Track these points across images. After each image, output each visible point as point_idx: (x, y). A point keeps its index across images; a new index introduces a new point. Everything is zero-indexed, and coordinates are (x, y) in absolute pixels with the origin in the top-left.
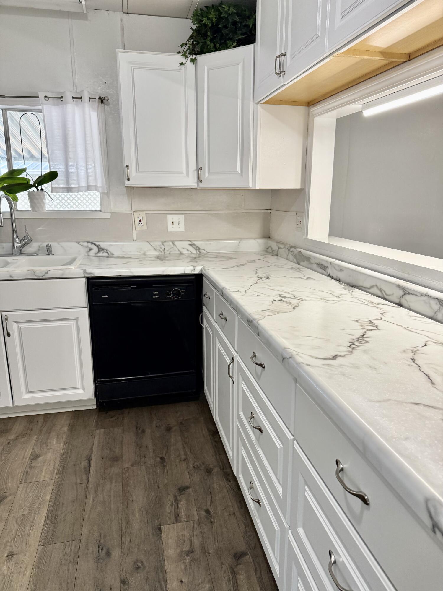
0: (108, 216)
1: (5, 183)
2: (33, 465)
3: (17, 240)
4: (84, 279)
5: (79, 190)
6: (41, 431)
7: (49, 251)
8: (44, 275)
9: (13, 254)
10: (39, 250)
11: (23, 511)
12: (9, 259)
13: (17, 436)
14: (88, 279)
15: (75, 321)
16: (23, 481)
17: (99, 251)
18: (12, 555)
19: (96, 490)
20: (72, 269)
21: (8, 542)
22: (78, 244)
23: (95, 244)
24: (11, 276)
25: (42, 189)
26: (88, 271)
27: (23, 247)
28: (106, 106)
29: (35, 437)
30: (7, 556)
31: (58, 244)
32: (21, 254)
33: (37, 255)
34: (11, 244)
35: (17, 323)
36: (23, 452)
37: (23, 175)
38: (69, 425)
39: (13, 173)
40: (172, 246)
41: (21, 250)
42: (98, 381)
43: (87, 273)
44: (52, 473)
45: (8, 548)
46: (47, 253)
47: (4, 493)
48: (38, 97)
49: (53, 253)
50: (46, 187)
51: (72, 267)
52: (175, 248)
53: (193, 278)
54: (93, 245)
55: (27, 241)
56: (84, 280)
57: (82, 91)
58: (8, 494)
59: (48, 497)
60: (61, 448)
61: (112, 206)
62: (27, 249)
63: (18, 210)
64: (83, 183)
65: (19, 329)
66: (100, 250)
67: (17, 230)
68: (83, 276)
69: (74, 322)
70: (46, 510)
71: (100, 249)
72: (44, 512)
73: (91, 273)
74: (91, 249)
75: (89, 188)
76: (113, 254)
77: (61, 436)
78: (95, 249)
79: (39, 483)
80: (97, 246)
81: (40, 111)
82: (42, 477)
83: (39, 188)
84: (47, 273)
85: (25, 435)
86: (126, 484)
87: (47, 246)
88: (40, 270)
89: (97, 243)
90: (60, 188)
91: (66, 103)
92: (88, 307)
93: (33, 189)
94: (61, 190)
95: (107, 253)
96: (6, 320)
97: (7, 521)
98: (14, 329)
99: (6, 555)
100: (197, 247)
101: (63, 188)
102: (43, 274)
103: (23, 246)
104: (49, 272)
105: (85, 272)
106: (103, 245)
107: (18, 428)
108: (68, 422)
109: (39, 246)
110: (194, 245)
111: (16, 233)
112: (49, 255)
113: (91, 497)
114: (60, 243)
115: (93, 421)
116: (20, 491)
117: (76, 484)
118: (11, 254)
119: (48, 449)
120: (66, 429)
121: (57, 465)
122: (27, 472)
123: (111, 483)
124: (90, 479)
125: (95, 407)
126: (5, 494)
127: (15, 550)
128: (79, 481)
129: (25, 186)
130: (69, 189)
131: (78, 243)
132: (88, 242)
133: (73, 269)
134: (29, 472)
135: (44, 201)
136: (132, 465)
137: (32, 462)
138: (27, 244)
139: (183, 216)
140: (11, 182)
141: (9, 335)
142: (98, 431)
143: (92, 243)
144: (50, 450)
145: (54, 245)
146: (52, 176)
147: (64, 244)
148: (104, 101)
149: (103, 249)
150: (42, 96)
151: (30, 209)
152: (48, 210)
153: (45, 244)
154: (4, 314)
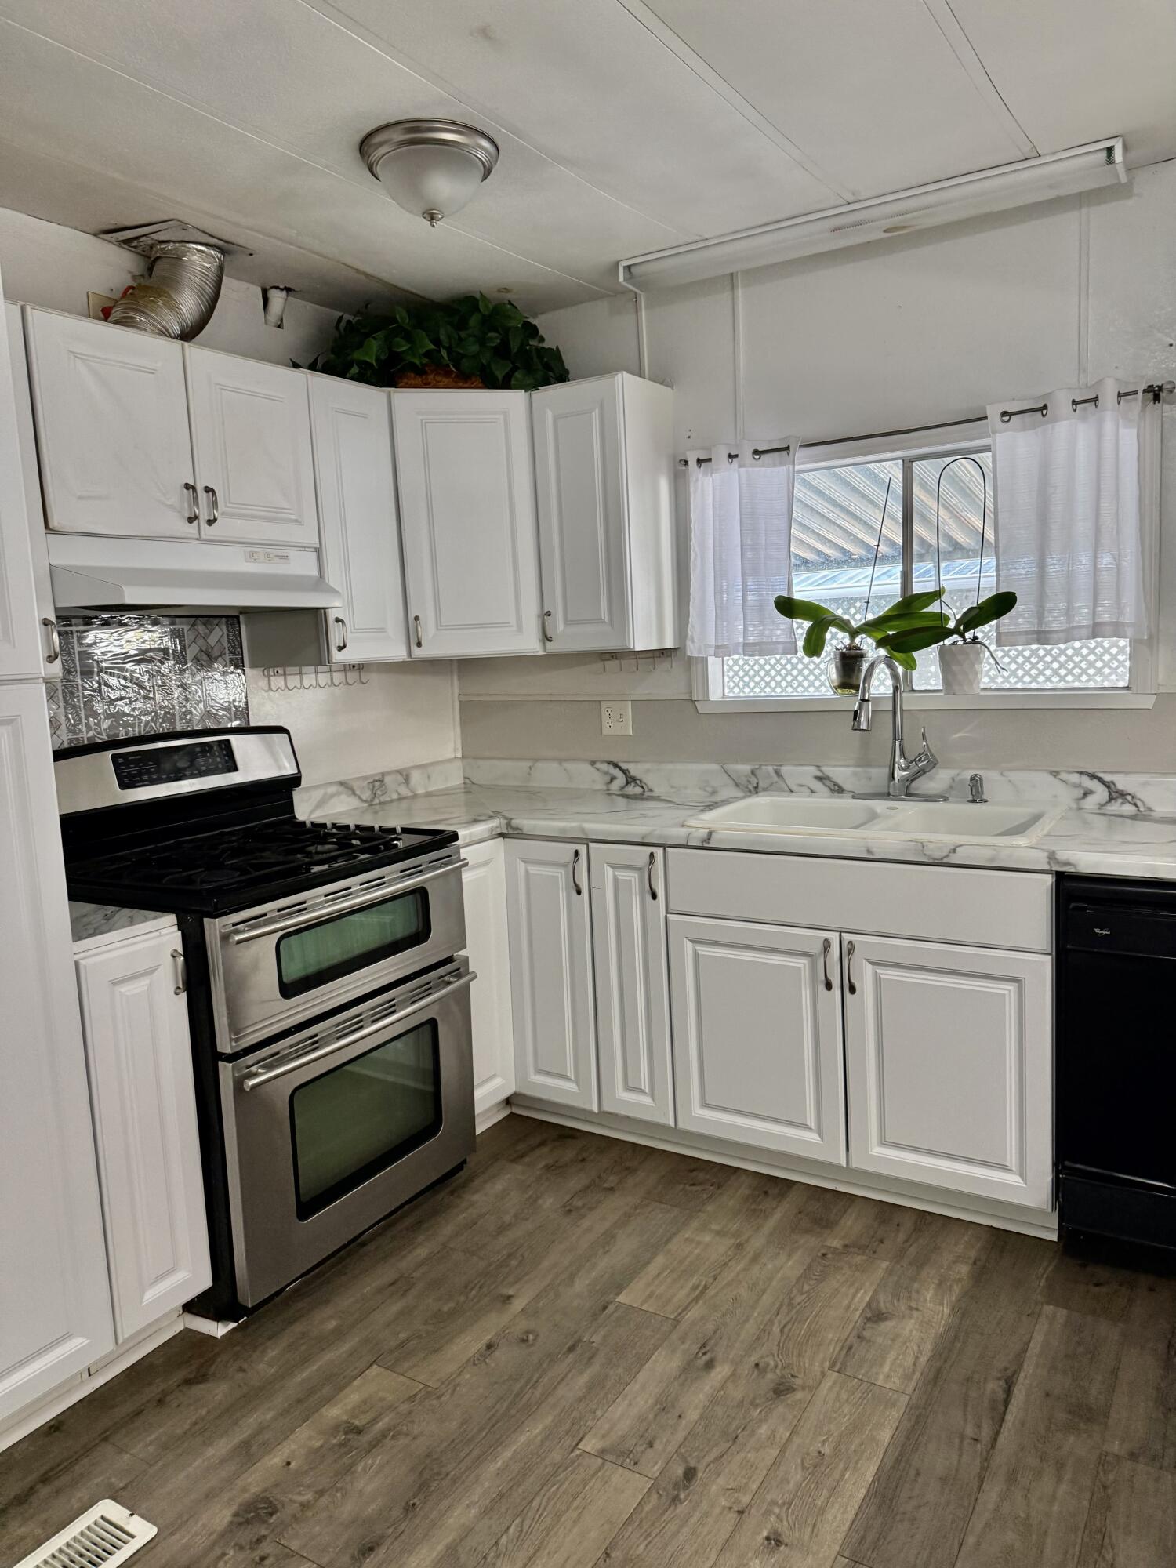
0: (1148, 702)
1: (891, 629)
2: (867, 1334)
3: (902, 761)
4: (1050, 876)
5: (1068, 636)
6: (902, 1253)
7: (976, 792)
8: (947, 856)
9: (889, 794)
10: (951, 787)
11: (823, 1443)
12: (880, 806)
13: (846, 1246)
14: (1061, 878)
15: (1016, 984)
16: (836, 1369)
17: (1111, 799)
18: (778, 1543)
19: (1012, 1478)
20: (1019, 847)
21: (774, 1503)
22: (1055, 776)
23: (1100, 780)
24: (869, 851)
25: (975, 638)
26: (1063, 855)
27: (912, 781)
28: (1166, 407)
29: (885, 1265)
30: (768, 1539)
31: (1002, 774)
32: (908, 795)
33: (946, 799)
34: (886, 771)
35: (873, 963)
36: (852, 1290)
37: (934, 607)
38: (975, 1263)
39: (910, 604)
41: (908, 787)
42: (1065, 1167)
43: (1058, 862)
44: (907, 1377)
45: (773, 1518)
46: (971, 798)
47: (792, 1376)
48: (986, 418)
49: (985, 797)
50: (985, 632)
51: (1020, 841)
54: (1095, 781)
55: (924, 765)
56: (1049, 880)
57: (1100, 382)
58: (798, 1381)
59: (885, 1436)
60: (942, 1319)
61: (1161, 677)
62: (924, 785)
63: (913, 690)
64: (1082, 617)
65: (878, 980)
66: (1114, 795)
67: (904, 738)
68: (1046, 868)
69: (1012, 987)
70: (873, 1468)
71: (1116, 794)
72: (870, 1471)
73: (1068, 864)
74: (1087, 793)
75: (1096, 631)
76: (1150, 809)
77: (948, 1284)
78: (1101, 794)
79: (871, 1388)
80: (1107, 785)
81: (986, 449)
82: (881, 1377)
83: (968, 635)
84: (954, 851)
85: (862, 1249)
86: (1102, 1501)
87: (973, 779)
88: (940, 841)
89: (1107, 778)
90: (1020, 633)
91: (1055, 420)
92: (1054, 953)
93: (955, 637)
94: (1022, 638)
95: (1135, 805)
96: (850, 951)
97: (783, 1450)
98: (865, 976)
99: (765, 1534)
101: (1027, 633)
102: (944, 854)
103: (913, 778)
104: (958, 849)
105: (1052, 857)
106: (1122, 782)
107: (852, 1224)
108: (973, 1254)
109: (954, 779)
111: (901, 745)
112: (974, 801)
113: (992, 1493)
114: (1006, 773)
115: (1042, 1273)
116: (826, 1384)
117: (962, 1437)
118: (886, 795)
119: (911, 1308)
120: (964, 1269)
121: (923, 1360)
122: (850, 1348)
123: (1059, 1480)
124: (1001, 1440)
125: (1055, 1238)
126: (793, 1379)
127: (784, 1529)
128: (970, 1431)
129: (936, 632)
130: (1042, 637)
131: (1055, 774)
132: (1081, 773)
133: (1024, 848)
134: (854, 1348)
135: (976, 666)
136: (1133, 1456)
137: (868, 1325)
138: (924, 773)
140: (904, 625)
141: (852, 990)
142: (1048, 1309)
143: (1093, 776)
144: (915, 1314)
145: (992, 779)
146: (1002, 604)
147: (1014, 776)
148: (1163, 395)
149: (1122, 794)
150: (994, 412)
151: (941, 688)
152: (985, 689)
153: (968, 774)
154: (847, 937)
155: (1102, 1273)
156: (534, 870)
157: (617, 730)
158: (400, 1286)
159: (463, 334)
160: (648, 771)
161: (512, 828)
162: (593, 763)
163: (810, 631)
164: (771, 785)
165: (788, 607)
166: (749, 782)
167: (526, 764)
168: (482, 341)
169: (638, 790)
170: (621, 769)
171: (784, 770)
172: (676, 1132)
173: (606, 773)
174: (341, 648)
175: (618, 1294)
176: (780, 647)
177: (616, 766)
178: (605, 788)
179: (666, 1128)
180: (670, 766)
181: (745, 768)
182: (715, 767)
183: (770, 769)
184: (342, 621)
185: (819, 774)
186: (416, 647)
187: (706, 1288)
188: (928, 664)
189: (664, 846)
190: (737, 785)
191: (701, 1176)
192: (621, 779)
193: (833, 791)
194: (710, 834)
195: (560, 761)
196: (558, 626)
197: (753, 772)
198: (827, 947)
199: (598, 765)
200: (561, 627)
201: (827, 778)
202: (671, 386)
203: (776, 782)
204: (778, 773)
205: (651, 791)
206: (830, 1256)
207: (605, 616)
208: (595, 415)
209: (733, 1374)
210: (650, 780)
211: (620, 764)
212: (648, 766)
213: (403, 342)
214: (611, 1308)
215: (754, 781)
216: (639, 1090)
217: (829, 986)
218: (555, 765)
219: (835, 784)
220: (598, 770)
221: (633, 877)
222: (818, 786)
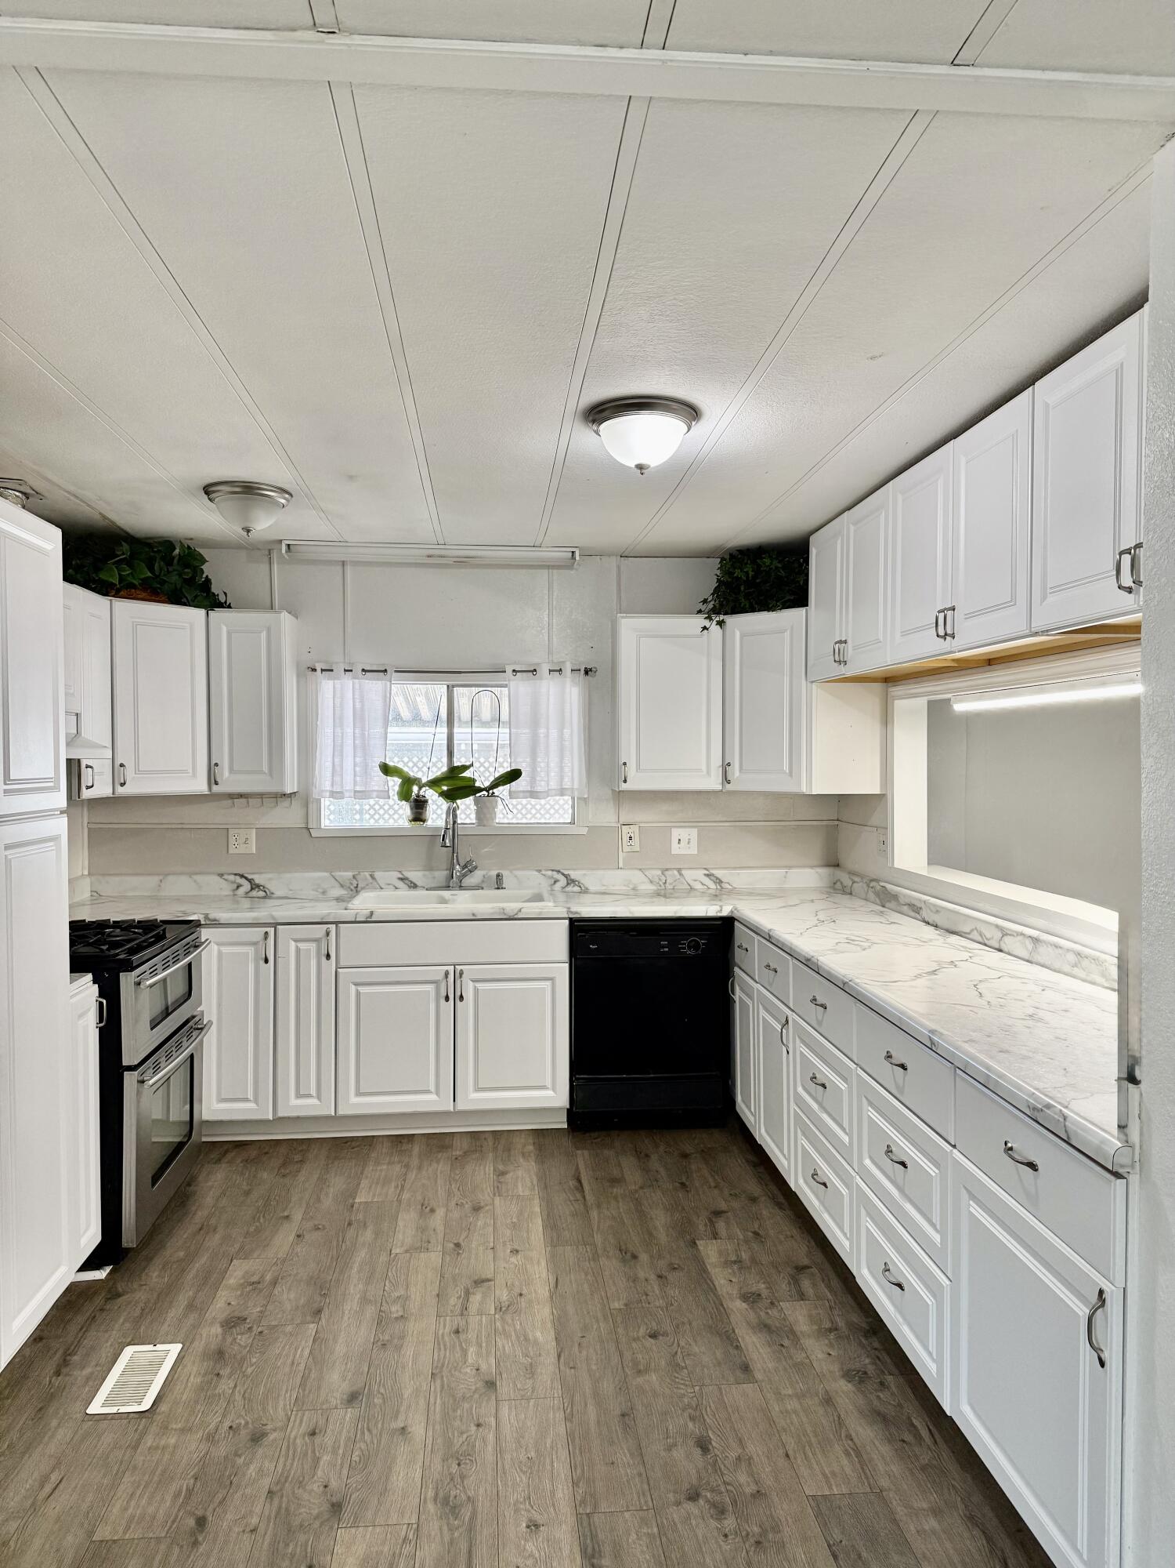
0: (584, 831)
1: (444, 786)
2: (502, 1180)
3: (458, 867)
4: (566, 920)
5: (547, 794)
7: (499, 884)
8: (517, 914)
9: (449, 887)
10: (483, 881)
11: (511, 1219)
12: (444, 893)
13: (465, 1153)
14: (572, 921)
15: (552, 981)
16: (497, 1195)
18: (517, 1251)
19: (599, 1207)
24: (473, 915)
25: (493, 793)
26: (574, 909)
27: (462, 878)
28: (591, 679)
29: (491, 1154)
31: (511, 872)
32: (460, 887)
33: (482, 889)
34: (448, 873)
35: (473, 981)
36: (482, 1168)
37: (467, 774)
38: (533, 1144)
39: (454, 772)
40: (678, 877)
41: (460, 882)
42: (576, 1079)
43: (572, 912)
46: (496, 887)
48: (504, 672)
49: (504, 886)
50: (502, 790)
51: (544, 904)
52: (682, 879)
53: (719, 923)
54: (562, 875)
55: (469, 868)
56: (567, 922)
57: (564, 662)
58: (482, 1204)
59: (537, 1209)
61: (590, 816)
62: (470, 880)
64: (553, 785)
65: (476, 990)
67: (459, 852)
68: (567, 916)
69: (549, 983)
70: (540, 1221)
71: (571, 881)
73: (576, 913)
74: (557, 882)
75: (562, 792)
76: (587, 889)
77: (527, 1155)
78: (565, 882)
79: (519, 1197)
80: (566, 876)
81: (506, 686)
82: (520, 1192)
83: (491, 792)
84: (520, 911)
85: (474, 1152)
86: (638, 1203)
87: (496, 875)
88: (507, 907)
90: (521, 792)
91: (541, 679)
92: (568, 961)
93: (484, 794)
94: (521, 795)
95: (580, 887)
96: (460, 976)
97: (495, 1226)
98: (469, 989)
100: (717, 878)
101: (523, 792)
105: (569, 911)
106: (573, 875)
107: (463, 1144)
108: (531, 1141)
109: (484, 876)
110: (713, 875)
111: (457, 856)
112: (498, 888)
113: (594, 1214)
114: (514, 872)
115: (566, 1142)
116: (497, 1201)
117: (570, 1200)
118: (447, 887)
119: (516, 1167)
120: (531, 1148)
121: (535, 1182)
122: (498, 1187)
123: (618, 1202)
124: (587, 1197)
125: (565, 1125)
127: (517, 1248)
128: (572, 1198)
129: (470, 789)
130: (533, 794)
131: (539, 871)
132: (553, 871)
133: (548, 907)
134: (500, 1186)
135: (496, 810)
136: (641, 1188)
137: (499, 1177)
138: (469, 873)
139: (696, 830)
140: (452, 783)
141: (461, 998)
142: (579, 1152)
143: (560, 872)
144: (520, 1169)
145: (508, 875)
146: (514, 775)
147: (519, 873)
148: (590, 673)
149: (574, 881)
150: (509, 669)
151: (474, 821)
152: (499, 823)
153: (494, 873)
154: (459, 968)
155: (596, 1134)
156: (225, 949)
157: (242, 849)
158: (204, 1229)
159: (170, 569)
160: (270, 879)
161: (210, 920)
162: (221, 875)
163: (402, 785)
164: (367, 885)
165: (386, 769)
166: (352, 884)
167: (156, 879)
168: (180, 575)
169: (262, 894)
170: (246, 878)
171: (377, 875)
172: (336, 1119)
173: (235, 882)
174: (88, 788)
175: (354, 1199)
176: (375, 794)
177: (242, 876)
178: (232, 893)
179: (332, 1117)
180: (288, 875)
181: (350, 874)
182: (326, 874)
183: (367, 874)
184: (91, 767)
185: (401, 876)
186: (119, 786)
187: (403, 1186)
188: (466, 808)
189: (337, 923)
190: (342, 886)
191: (354, 1144)
192: (247, 886)
193: (410, 887)
194: (372, 913)
195: (190, 874)
196: (224, 773)
197: (354, 877)
198: (447, 974)
199: (226, 877)
200: (226, 774)
201: (407, 879)
202: (297, 618)
203: (371, 883)
204: (372, 876)
205: (273, 893)
206: (460, 1158)
207: (265, 768)
208: (264, 635)
209: (447, 1210)
210: (271, 886)
211: (246, 875)
212: (270, 876)
213: (128, 568)
214: (356, 1206)
215: (355, 883)
216: (309, 1096)
217: (447, 998)
218: (184, 878)
219: (412, 882)
220: (226, 880)
221: (313, 946)
222: (400, 884)
